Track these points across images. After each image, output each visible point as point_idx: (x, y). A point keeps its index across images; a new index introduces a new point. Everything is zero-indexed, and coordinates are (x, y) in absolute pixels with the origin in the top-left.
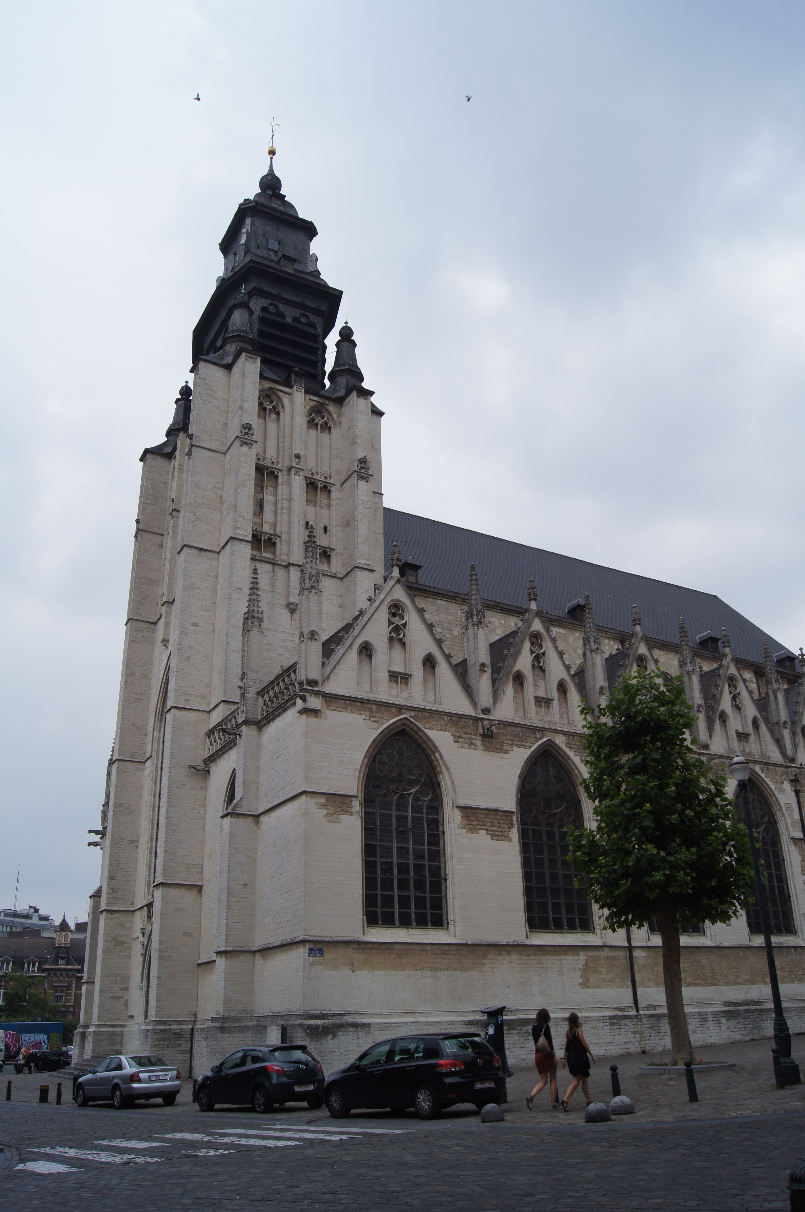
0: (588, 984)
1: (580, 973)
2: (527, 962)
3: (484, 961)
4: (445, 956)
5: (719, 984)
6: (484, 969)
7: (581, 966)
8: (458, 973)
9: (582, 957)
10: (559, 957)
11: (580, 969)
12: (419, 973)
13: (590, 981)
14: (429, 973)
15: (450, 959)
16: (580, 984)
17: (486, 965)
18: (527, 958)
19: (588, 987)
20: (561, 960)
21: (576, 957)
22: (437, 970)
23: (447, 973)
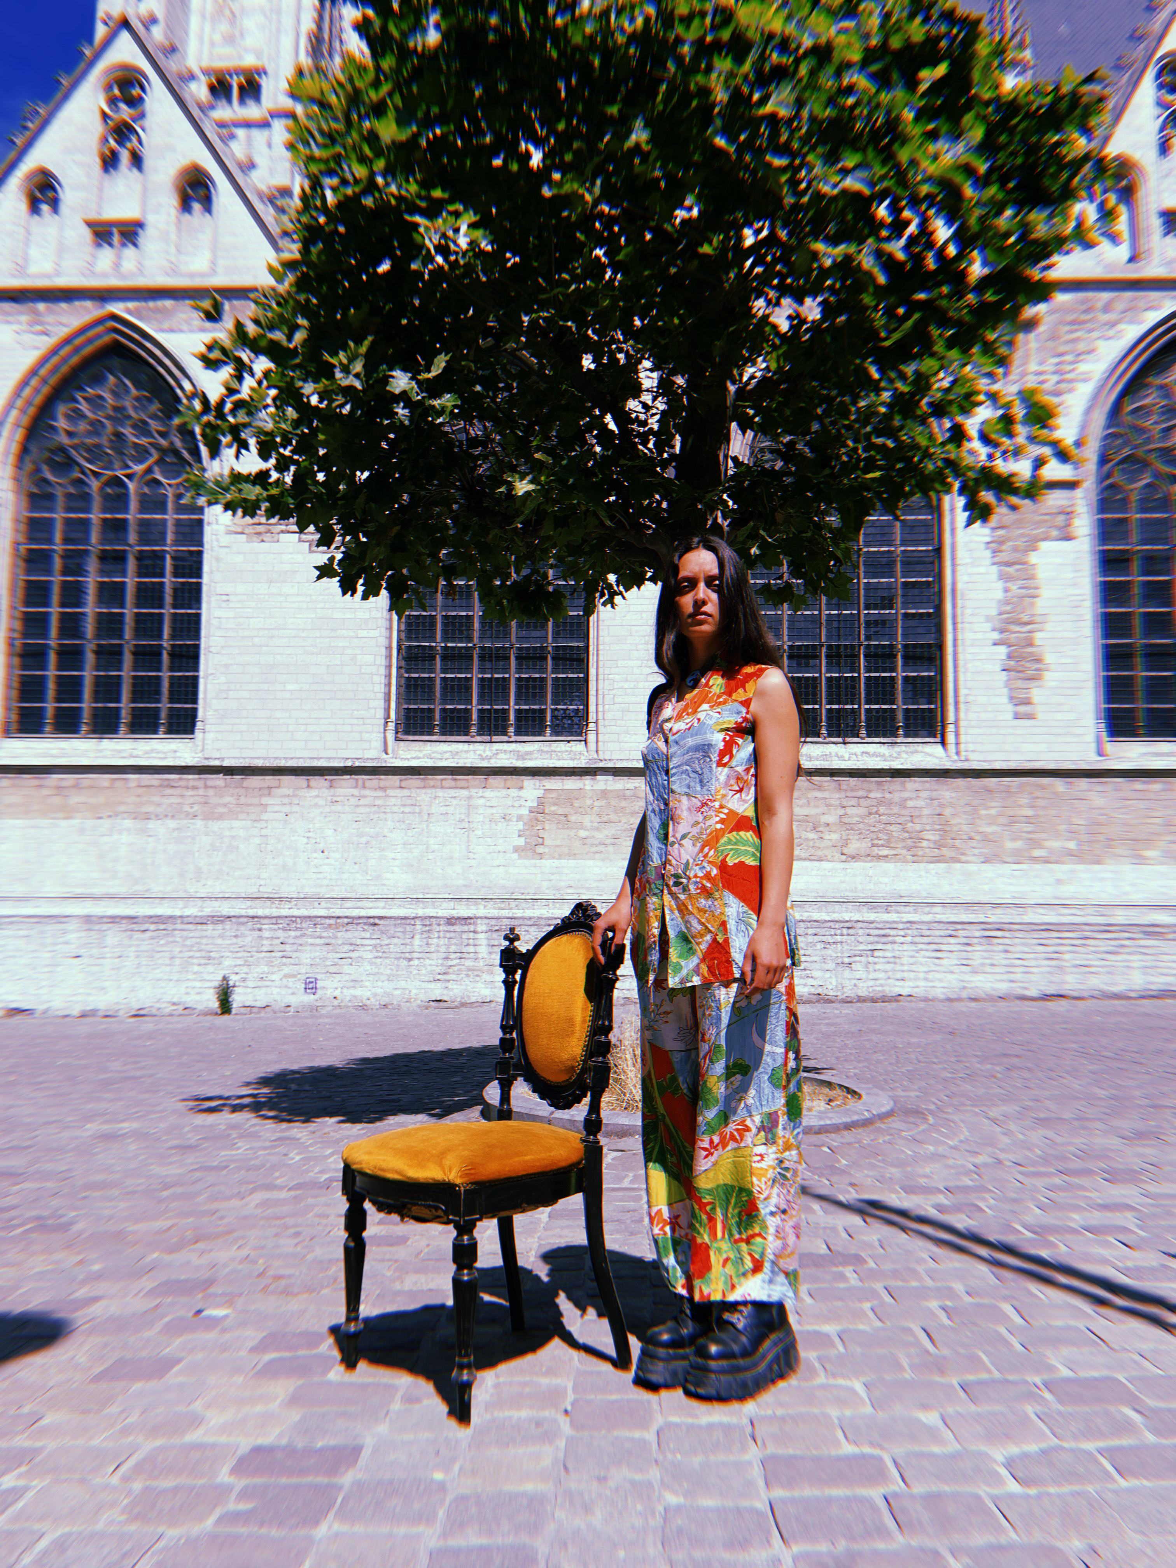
0: (540, 849)
1: (520, 826)
2: (379, 802)
3: (265, 800)
4: (169, 791)
5: (963, 858)
6: (265, 816)
7: (525, 812)
8: (199, 823)
9: (532, 789)
10: (465, 793)
11: (520, 818)
12: (106, 823)
13: (546, 842)
14: (128, 823)
15: (182, 796)
16: (516, 849)
17: (269, 809)
18: (379, 793)
19: (541, 856)
20: (470, 798)
21: (514, 792)
22: (147, 817)
23: (172, 824)
